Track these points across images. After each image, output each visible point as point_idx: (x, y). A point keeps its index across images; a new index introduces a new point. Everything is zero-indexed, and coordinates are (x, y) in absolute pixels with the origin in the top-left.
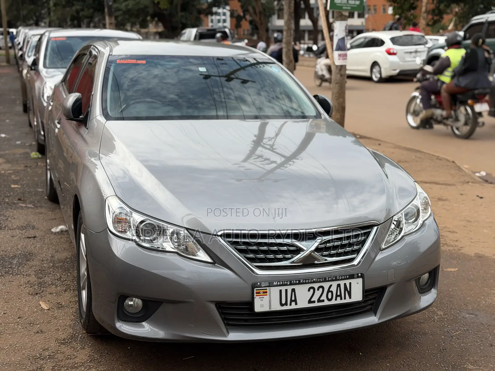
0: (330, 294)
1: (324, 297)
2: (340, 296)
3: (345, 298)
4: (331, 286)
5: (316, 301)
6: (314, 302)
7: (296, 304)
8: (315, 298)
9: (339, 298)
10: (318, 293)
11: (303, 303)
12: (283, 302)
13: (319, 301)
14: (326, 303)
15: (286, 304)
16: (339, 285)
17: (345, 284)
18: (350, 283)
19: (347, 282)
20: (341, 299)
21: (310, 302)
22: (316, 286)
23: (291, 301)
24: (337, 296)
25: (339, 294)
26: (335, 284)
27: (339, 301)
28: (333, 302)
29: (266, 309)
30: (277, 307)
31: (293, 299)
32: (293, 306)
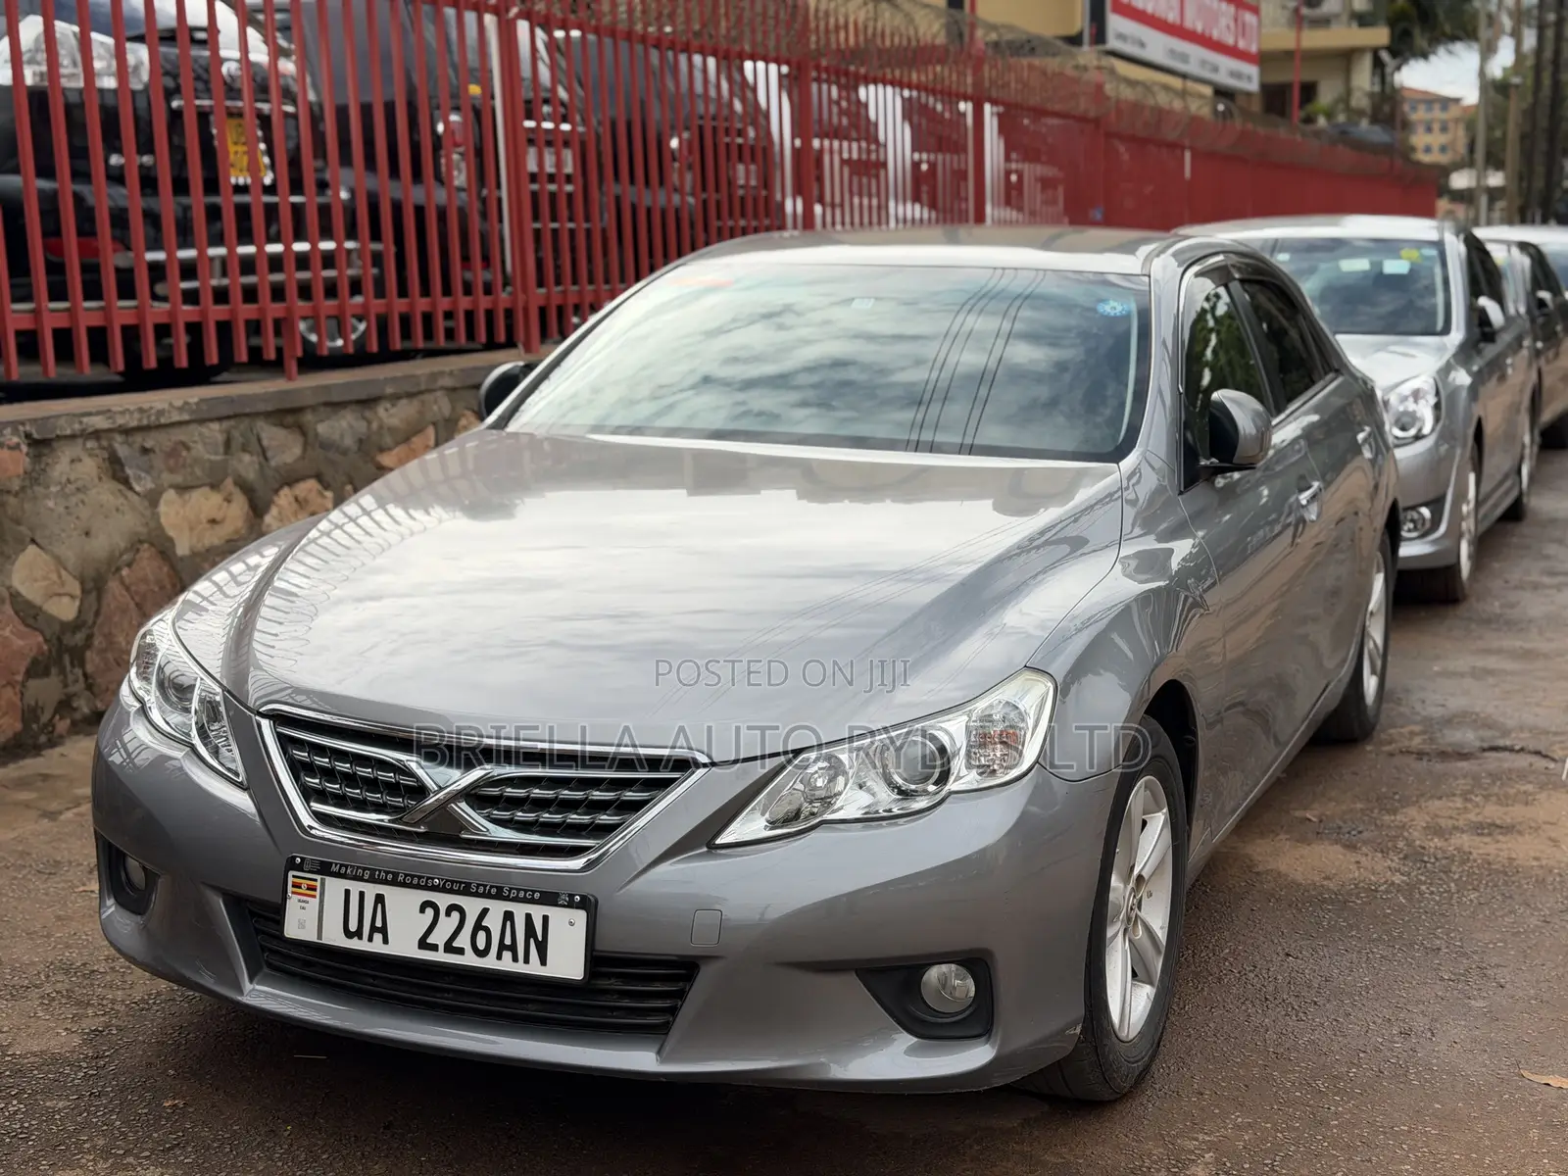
0: (481, 937)
1: (463, 941)
2: (513, 948)
3: (527, 961)
4: (485, 911)
5: (441, 948)
6: (434, 948)
7: (386, 941)
8: (439, 937)
9: (507, 955)
10: (447, 925)
11: (402, 943)
12: (353, 926)
13: (449, 948)
14: (469, 959)
15: (359, 934)
16: (509, 916)
17: (528, 917)
18: (546, 919)
19: (537, 912)
20: (515, 959)
21: (423, 944)
22: (443, 900)
23: (373, 929)
24: (502, 947)
25: (508, 941)
26: (497, 909)
27: (507, 964)
28: (490, 962)
29: (309, 935)
30: (335, 937)
31: (379, 924)
32: (376, 946)
